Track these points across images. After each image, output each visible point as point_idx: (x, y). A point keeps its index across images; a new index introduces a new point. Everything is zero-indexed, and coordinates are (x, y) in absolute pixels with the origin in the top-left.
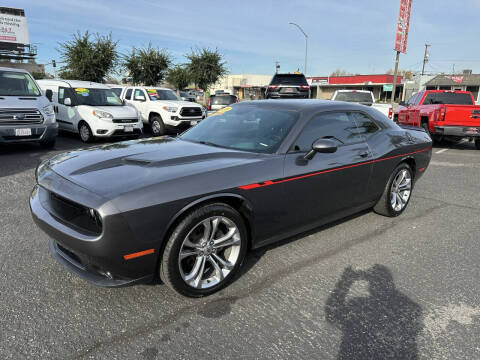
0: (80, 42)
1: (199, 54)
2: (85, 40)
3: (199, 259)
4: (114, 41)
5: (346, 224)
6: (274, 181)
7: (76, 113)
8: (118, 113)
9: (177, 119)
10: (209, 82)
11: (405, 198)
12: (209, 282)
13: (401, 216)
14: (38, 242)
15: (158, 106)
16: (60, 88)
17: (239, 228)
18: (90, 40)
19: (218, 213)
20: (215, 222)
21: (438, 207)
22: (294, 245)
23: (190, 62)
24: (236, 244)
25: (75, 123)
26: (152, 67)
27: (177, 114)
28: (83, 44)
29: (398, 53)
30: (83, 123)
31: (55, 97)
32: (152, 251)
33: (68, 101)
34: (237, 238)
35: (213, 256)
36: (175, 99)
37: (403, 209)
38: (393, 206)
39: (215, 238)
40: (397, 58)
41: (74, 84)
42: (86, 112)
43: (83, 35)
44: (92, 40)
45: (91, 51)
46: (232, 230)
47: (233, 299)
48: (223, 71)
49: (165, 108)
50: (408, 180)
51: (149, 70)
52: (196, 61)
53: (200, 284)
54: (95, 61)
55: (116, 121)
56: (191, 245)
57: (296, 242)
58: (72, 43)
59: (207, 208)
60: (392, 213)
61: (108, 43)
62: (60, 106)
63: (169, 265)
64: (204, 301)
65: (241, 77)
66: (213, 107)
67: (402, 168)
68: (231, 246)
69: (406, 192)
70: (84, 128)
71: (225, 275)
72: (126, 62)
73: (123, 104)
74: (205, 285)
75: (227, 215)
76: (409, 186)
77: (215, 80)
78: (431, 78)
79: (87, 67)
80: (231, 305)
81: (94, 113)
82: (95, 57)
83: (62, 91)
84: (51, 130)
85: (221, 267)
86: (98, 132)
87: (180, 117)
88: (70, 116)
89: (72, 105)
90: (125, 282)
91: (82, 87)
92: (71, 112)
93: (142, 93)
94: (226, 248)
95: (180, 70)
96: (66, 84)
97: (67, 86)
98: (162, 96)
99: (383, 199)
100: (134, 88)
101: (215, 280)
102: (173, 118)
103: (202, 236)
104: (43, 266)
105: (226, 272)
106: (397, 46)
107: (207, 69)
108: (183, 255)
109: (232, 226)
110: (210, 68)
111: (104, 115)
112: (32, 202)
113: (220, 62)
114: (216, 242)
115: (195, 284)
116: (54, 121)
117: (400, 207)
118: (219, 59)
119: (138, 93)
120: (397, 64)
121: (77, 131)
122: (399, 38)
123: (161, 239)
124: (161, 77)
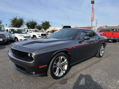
0: (14, 18)
1: (44, 22)
2: (16, 18)
3: (58, 68)
4: (23, 18)
5: (90, 59)
6: (75, 47)
7: (14, 35)
8: (25, 35)
9: (40, 36)
10: (47, 28)
11: (103, 53)
12: (60, 75)
13: (102, 57)
14: (8, 67)
15: (35, 34)
16: (10, 29)
17: (67, 59)
18: (17, 18)
19: (62, 55)
20: (62, 58)
21: (110, 55)
22: (78, 65)
23: (42, 24)
24: (66, 64)
25: (14, 38)
26: (33, 25)
27: (40, 35)
28: (15, 19)
29: (92, 21)
30: (16, 38)
31: (9, 31)
32: (46, 65)
33: (12, 32)
34: (67, 62)
35: (61, 67)
36: (39, 32)
37: (103, 55)
38: (101, 55)
39: (61, 62)
40: (92, 22)
41: (14, 28)
42: (17, 35)
43: (15, 17)
44: (18, 18)
45: (17, 21)
46: (66, 60)
47: (67, 79)
48: (50, 26)
49: (37, 34)
50: (103, 48)
51: (32, 25)
52: (43, 23)
53: (58, 75)
54: (18, 23)
55: (25, 37)
56: (56, 64)
57: (79, 64)
58: (13, 19)
59: (60, 54)
60: (100, 57)
61: (22, 19)
62: (10, 34)
63: (51, 70)
64: (59, 80)
65: (54, 28)
66: (49, 34)
67: (102, 45)
68: (65, 65)
69: (103, 51)
70: (16, 39)
71: (64, 73)
72: (26, 23)
73: (26, 33)
74: (59, 76)
75: (65, 56)
76: (103, 50)
77: (48, 28)
78: (98, 27)
79: (16, 24)
80: (67, 81)
81: (19, 35)
82: (18, 22)
83: (10, 30)
84: (8, 39)
85: (63, 70)
86: (20, 40)
87: (41, 36)
88: (12, 36)
89: (13, 33)
90: (38, 75)
91: (16, 29)
92: (13, 35)
93: (31, 31)
94: (63, 65)
95: (39, 26)
97: (12, 29)
98: (36, 31)
99: (98, 53)
100: (29, 29)
101: (62, 74)
102: (39, 36)
103: (58, 62)
104: (11, 73)
105: (64, 72)
106: (92, 19)
107: (46, 25)
108: (54, 67)
109: (65, 59)
110: (47, 25)
111: (22, 36)
112: (9, 54)
113: (50, 24)
114: (62, 63)
115: (57, 75)
116: (8, 37)
117: (102, 55)
118: (49, 23)
119: (30, 30)
120: (92, 24)
121: (14, 40)
122: (92, 18)
123: (49, 62)
124: (35, 27)
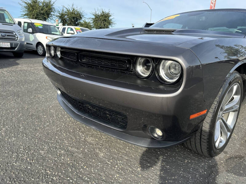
1: (99, 13)
7: (35, 37)
12: (221, 142)
16: (25, 22)
19: (238, 80)
20: (235, 88)
23: (94, 17)
25: (34, 44)
26: (74, 18)
30: (39, 44)
32: (206, 112)
33: (30, 30)
34: (237, 106)
41: (34, 21)
45: (40, 6)
46: (238, 98)
48: (112, 23)
51: (72, 19)
52: (97, 17)
54: (42, 12)
70: (40, 47)
72: (59, 15)
73: (62, 34)
75: (240, 84)
77: (107, 27)
81: (47, 38)
82: (42, 10)
83: (26, 25)
84: (22, 45)
88: (31, 40)
89: (33, 33)
91: (38, 23)
92: (31, 37)
93: (72, 30)
96: (29, 21)
107: (103, 21)
109: (239, 94)
110: (105, 20)
113: (111, 18)
114: (226, 108)
116: (23, 40)
118: (110, 16)
119: (69, 29)
121: (36, 49)
